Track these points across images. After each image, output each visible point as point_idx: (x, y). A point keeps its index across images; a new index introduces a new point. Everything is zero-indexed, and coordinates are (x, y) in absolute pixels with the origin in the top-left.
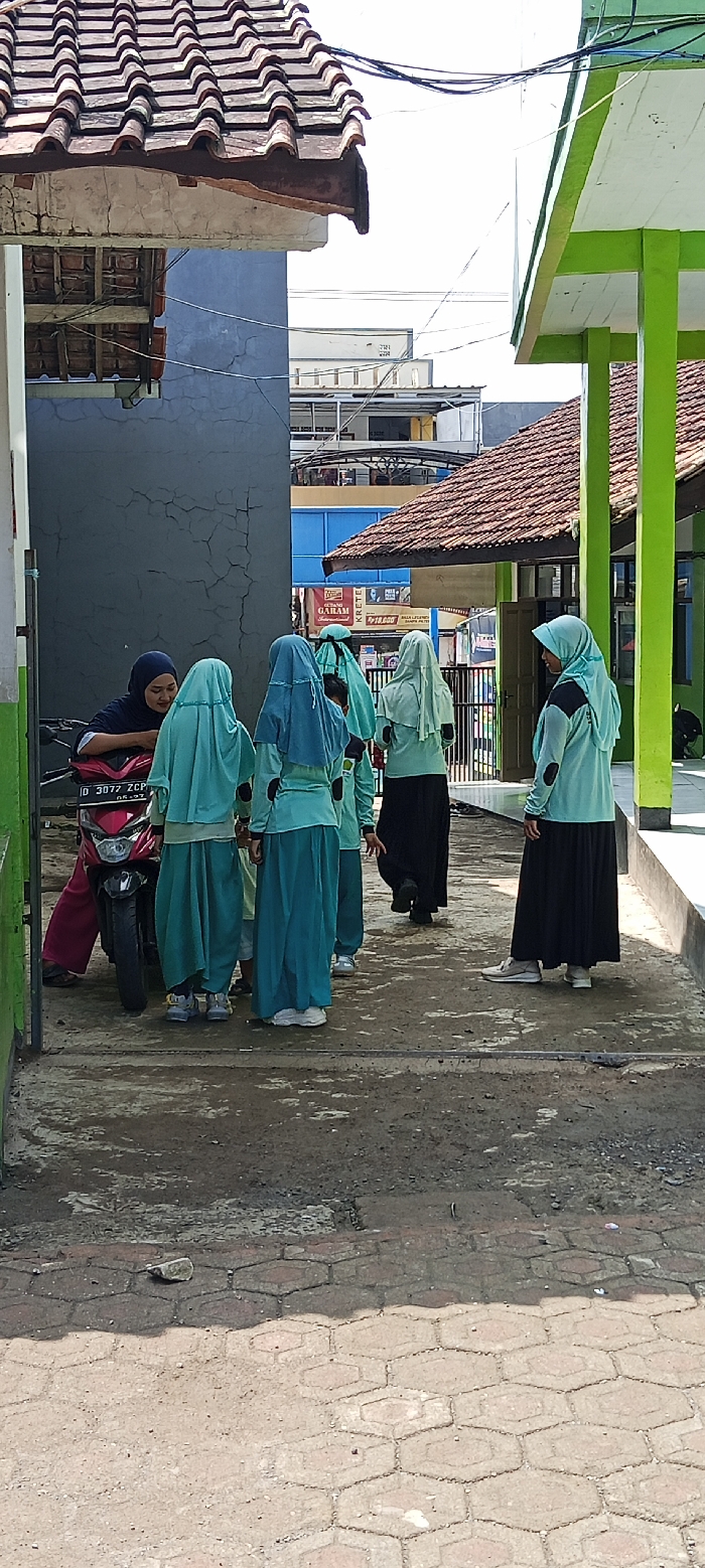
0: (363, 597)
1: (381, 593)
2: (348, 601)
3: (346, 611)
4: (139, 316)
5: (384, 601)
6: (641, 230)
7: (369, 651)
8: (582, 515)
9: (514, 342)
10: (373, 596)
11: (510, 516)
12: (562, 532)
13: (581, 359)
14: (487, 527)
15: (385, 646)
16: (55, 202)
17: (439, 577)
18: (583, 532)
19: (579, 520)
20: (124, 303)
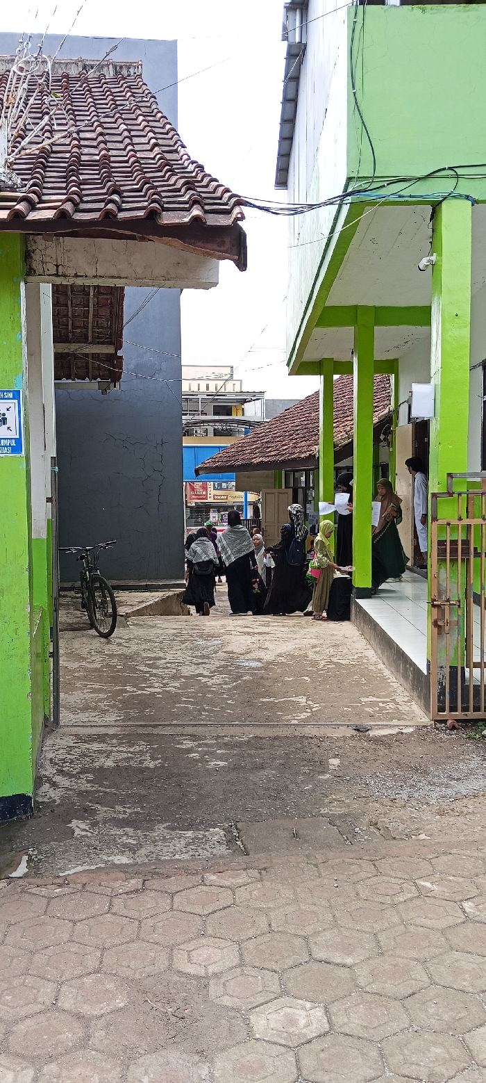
0: (212, 487)
1: (220, 485)
2: (205, 488)
3: (204, 493)
4: (110, 350)
5: (221, 489)
6: (356, 307)
7: (214, 511)
8: (321, 447)
9: (288, 365)
10: (216, 486)
11: (284, 448)
12: (310, 455)
13: (320, 373)
14: (273, 453)
15: (221, 509)
16: (66, 258)
17: (249, 477)
18: (321, 455)
19: (319, 449)
20: (103, 343)
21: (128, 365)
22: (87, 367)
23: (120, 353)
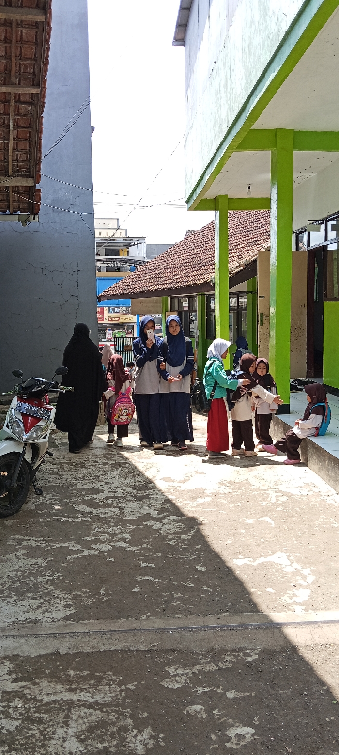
0: (107, 311)
1: (113, 309)
2: (102, 312)
3: (101, 316)
4: (29, 183)
5: (114, 312)
6: (276, 131)
7: (109, 330)
9: (187, 202)
10: (111, 311)
11: (177, 277)
12: (205, 281)
13: (215, 210)
14: (167, 282)
15: (115, 329)
17: (142, 302)
18: (218, 281)
19: (215, 275)
20: (22, 176)
21: (45, 200)
22: (8, 201)
23: (38, 187)
